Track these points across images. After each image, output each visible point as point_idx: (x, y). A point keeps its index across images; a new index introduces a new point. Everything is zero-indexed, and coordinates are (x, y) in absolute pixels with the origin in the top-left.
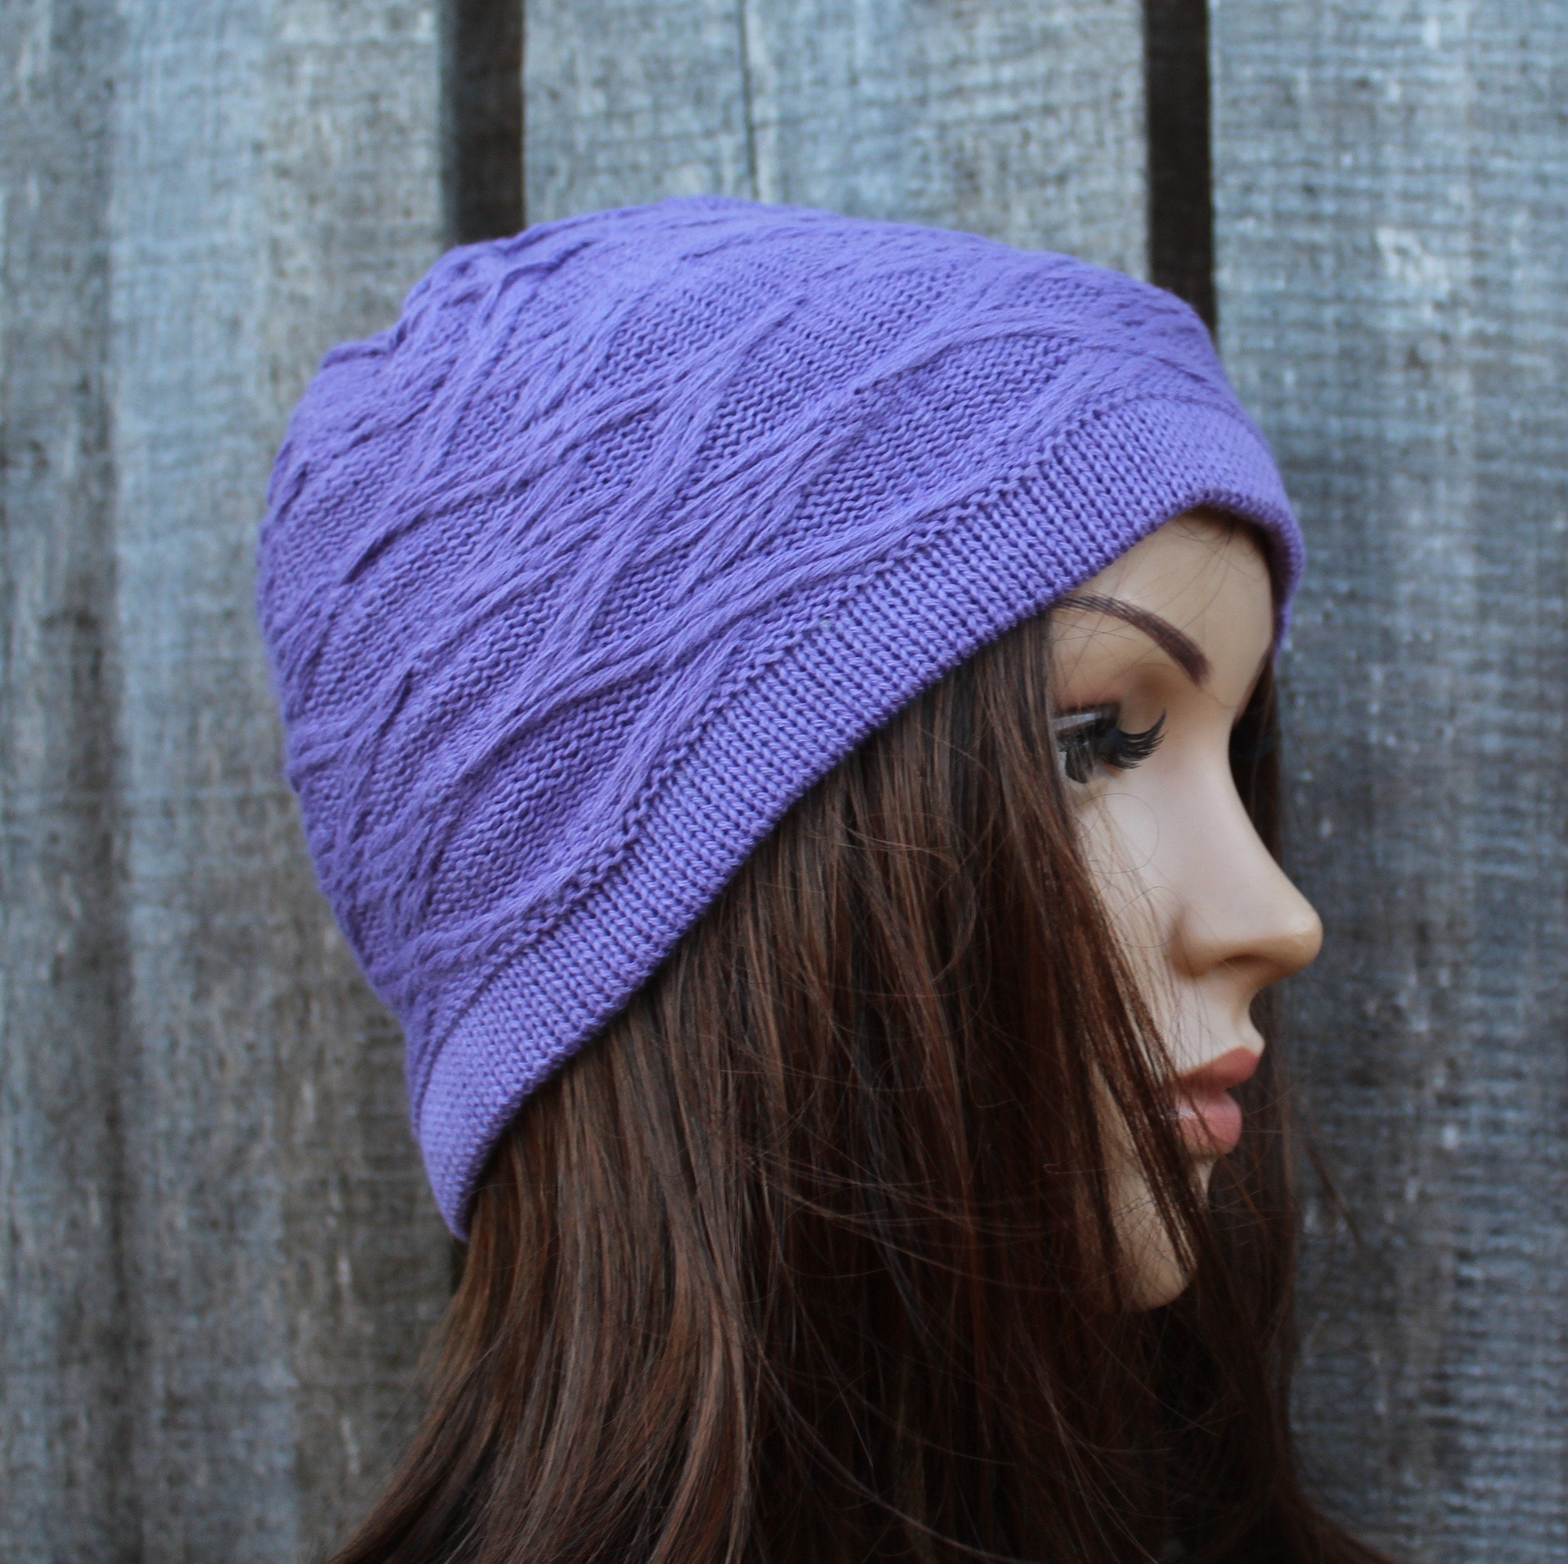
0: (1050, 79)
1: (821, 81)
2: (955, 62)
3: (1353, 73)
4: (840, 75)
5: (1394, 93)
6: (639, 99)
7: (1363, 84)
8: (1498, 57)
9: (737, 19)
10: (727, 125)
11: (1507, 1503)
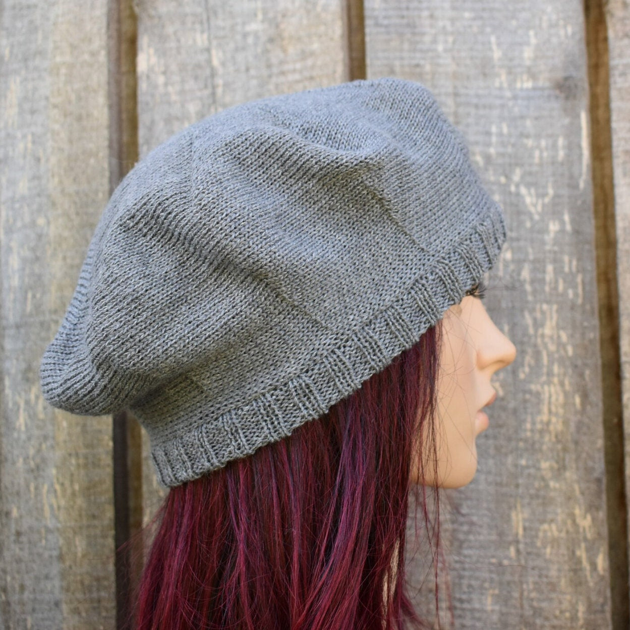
0: (313, 67)
1: (237, 71)
2: (282, 63)
3: (414, 62)
4: (243, 68)
5: (428, 68)
6: (176, 78)
7: (417, 66)
8: (463, 54)
9: (208, 50)
10: (206, 87)
11: (474, 559)
